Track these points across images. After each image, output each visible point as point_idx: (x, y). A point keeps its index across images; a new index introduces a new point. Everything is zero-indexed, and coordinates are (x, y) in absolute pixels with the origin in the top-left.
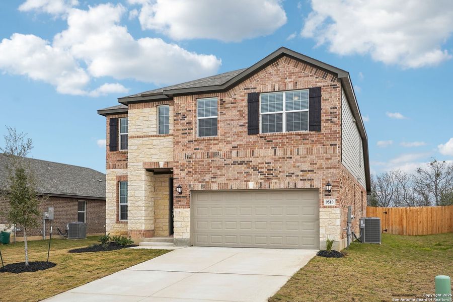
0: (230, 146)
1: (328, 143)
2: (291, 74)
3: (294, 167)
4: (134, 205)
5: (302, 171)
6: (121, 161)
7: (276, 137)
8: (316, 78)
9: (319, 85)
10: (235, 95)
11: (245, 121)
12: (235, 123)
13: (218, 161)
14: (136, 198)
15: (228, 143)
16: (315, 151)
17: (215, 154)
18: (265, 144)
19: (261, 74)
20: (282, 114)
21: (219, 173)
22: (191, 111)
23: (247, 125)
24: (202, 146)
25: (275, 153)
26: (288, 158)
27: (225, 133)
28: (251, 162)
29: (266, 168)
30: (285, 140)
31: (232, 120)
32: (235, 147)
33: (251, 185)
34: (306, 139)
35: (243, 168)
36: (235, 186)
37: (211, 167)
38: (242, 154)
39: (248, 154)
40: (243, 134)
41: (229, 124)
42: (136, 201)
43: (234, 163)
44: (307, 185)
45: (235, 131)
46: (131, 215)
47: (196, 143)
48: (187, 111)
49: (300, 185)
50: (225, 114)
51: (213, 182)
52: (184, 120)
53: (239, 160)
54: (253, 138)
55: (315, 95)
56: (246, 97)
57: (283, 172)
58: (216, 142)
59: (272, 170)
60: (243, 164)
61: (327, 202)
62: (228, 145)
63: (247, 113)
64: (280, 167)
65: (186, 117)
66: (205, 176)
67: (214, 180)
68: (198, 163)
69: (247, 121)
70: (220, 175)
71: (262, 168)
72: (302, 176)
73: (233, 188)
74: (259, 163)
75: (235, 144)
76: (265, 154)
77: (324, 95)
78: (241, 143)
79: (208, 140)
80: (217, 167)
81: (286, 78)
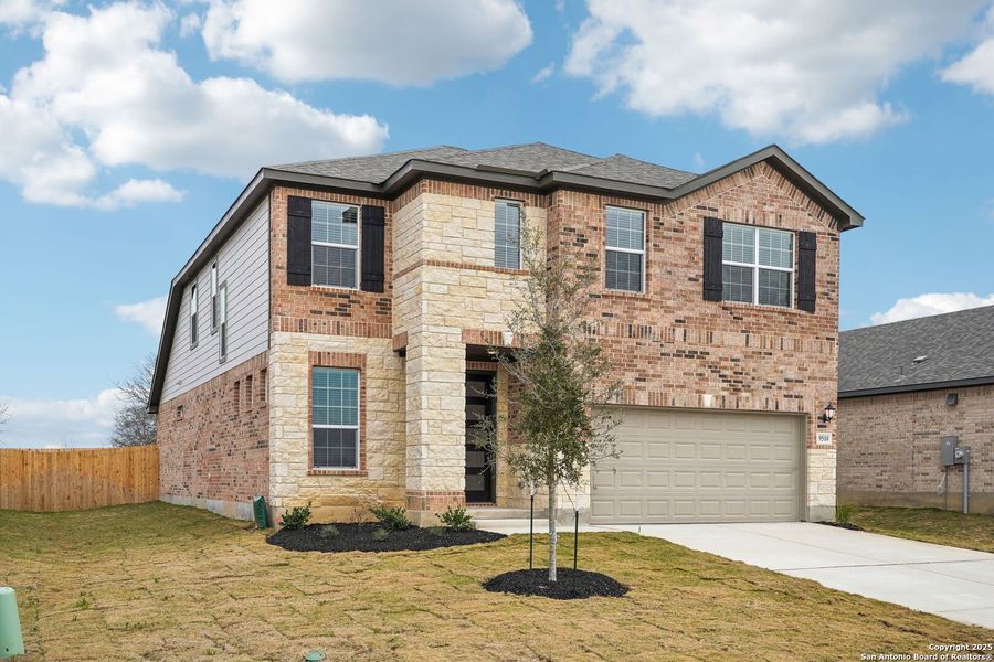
0: (670, 318)
1: (824, 334)
2: (773, 198)
3: (776, 371)
4: (438, 430)
5: (786, 380)
6: (321, 313)
7: (749, 312)
8: (810, 215)
9: (814, 228)
10: (682, 214)
11: (698, 271)
12: (682, 271)
13: (649, 346)
14: (444, 412)
15: (668, 310)
16: (806, 347)
17: (644, 331)
18: (732, 322)
19: (726, 186)
20: (752, 269)
21: (651, 372)
22: (596, 229)
23: (701, 280)
24: (618, 310)
25: (747, 343)
26: (766, 353)
27: (662, 289)
28: (708, 354)
29: (732, 368)
30: (763, 321)
31: (676, 265)
32: (680, 321)
33: (708, 401)
34: (793, 324)
35: (694, 364)
36: (680, 399)
37: (636, 357)
38: (692, 336)
39: (704, 337)
40: (694, 297)
41: (670, 272)
42: (444, 421)
43: (679, 354)
44: (793, 407)
45: (680, 287)
46: (431, 455)
47: (606, 301)
48: (588, 227)
49: (784, 406)
50: (662, 250)
51: (639, 388)
52: (582, 246)
53: (687, 348)
54: (711, 308)
55: (806, 244)
56: (701, 224)
57: (759, 379)
58: (645, 305)
59: (742, 373)
60: (693, 357)
61: (820, 438)
62: (668, 315)
63: (701, 255)
64: (754, 370)
65: (586, 241)
66: (623, 374)
67: (642, 384)
68: (611, 346)
69: (701, 273)
70: (653, 376)
71: (725, 368)
72: (787, 389)
73: (677, 405)
74: (721, 359)
75: (680, 314)
76: (730, 341)
77: (821, 249)
78: (691, 314)
79: (631, 298)
80: (646, 358)
81: (765, 204)
